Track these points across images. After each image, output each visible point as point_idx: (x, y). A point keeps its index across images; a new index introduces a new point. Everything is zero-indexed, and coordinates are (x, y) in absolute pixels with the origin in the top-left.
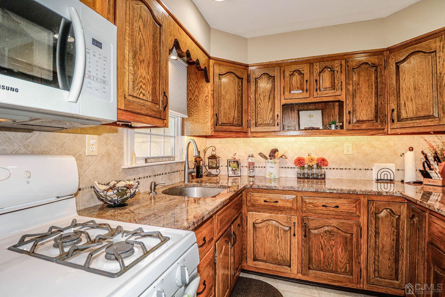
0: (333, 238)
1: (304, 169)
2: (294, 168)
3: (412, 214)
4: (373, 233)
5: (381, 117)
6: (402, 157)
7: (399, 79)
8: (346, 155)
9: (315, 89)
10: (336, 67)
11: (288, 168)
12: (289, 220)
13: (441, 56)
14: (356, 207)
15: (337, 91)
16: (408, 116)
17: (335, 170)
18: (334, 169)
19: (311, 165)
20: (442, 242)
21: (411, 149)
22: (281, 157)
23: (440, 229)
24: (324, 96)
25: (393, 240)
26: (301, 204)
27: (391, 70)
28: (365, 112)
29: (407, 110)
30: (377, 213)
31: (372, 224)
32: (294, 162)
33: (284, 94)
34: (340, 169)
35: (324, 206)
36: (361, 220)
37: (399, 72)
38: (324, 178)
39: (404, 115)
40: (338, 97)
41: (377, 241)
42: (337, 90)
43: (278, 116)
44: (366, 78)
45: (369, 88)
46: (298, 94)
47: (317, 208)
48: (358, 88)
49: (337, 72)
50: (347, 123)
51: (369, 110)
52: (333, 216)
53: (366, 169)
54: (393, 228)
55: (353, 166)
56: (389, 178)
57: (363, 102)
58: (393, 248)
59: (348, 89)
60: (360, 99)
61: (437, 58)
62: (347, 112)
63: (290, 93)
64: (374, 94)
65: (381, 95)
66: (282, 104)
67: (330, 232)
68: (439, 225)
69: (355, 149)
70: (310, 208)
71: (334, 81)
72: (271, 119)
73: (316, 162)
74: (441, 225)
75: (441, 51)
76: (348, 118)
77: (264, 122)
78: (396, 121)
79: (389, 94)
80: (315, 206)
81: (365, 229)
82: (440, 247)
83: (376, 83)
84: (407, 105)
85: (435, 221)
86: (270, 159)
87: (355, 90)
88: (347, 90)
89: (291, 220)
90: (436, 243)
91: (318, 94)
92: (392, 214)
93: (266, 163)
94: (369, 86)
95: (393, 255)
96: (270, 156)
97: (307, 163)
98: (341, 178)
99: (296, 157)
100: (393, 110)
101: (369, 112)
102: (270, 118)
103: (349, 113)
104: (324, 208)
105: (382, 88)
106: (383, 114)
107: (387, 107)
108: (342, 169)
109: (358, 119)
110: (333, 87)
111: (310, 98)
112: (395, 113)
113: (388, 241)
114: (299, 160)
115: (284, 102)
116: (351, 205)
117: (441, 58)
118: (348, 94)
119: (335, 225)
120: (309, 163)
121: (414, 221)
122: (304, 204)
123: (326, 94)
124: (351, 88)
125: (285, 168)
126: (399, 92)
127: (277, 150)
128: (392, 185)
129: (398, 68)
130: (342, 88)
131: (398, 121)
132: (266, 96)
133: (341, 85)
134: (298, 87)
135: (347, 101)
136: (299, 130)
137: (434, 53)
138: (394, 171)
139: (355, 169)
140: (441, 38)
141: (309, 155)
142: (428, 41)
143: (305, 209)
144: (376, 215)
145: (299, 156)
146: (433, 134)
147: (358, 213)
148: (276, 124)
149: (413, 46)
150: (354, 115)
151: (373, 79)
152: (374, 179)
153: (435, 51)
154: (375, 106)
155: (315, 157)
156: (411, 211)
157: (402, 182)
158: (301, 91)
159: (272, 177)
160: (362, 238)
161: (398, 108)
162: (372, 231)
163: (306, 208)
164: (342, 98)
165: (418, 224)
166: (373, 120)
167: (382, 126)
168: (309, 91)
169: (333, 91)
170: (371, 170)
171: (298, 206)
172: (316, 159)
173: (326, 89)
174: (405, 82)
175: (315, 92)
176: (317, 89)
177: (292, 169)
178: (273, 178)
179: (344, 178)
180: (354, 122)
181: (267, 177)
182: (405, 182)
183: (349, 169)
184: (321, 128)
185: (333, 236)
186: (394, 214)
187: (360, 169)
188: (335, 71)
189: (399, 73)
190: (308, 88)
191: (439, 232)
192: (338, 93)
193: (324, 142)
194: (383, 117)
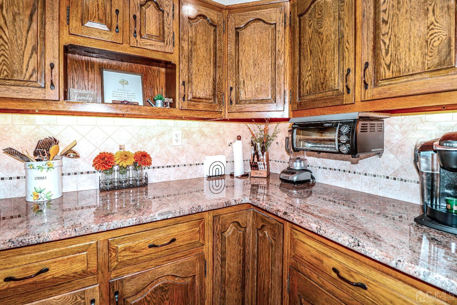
0: (167, 296)
1: (113, 174)
2: (94, 172)
3: (261, 224)
4: (219, 262)
5: (219, 96)
6: (230, 147)
7: (238, 50)
8: (174, 147)
9: (133, 32)
10: (167, 6)
11: (82, 173)
12: (79, 299)
13: (280, 31)
14: (199, 232)
15: (167, 46)
16: (247, 98)
17: (161, 169)
18: (158, 167)
19: (125, 165)
20: (315, 270)
21: (239, 138)
22: (66, 154)
23: (314, 253)
24: (145, 47)
25: (240, 262)
26: (107, 257)
27: (230, 36)
28: (202, 85)
29: (246, 91)
30: (223, 232)
31: (218, 249)
32: (92, 163)
33: (68, 24)
34: (167, 167)
35: (150, 247)
36: (205, 250)
37: (238, 40)
38: (146, 185)
39: (242, 97)
40: (168, 55)
41: (223, 271)
42: (167, 44)
43: (52, 66)
44: (204, 37)
45: (207, 53)
46: (100, 31)
47: (139, 254)
48: (194, 49)
49: (168, 14)
50: (181, 99)
51: (207, 84)
52: (167, 258)
53: (197, 164)
54: (240, 246)
55: (183, 162)
56: (220, 174)
57: (200, 71)
58: (240, 273)
59: (183, 47)
60: (197, 66)
61: (277, 33)
62: (181, 83)
63: (83, 25)
64: (212, 63)
65: (219, 67)
66: (63, 43)
67: (162, 288)
68: (311, 247)
69: (185, 137)
70: (125, 259)
71: (163, 29)
72: (34, 70)
73: (133, 160)
74: (314, 246)
75: (281, 25)
76: (182, 91)
77: (15, 75)
78: (234, 102)
79: (227, 68)
80: (135, 252)
81: (209, 260)
82: (309, 274)
83: (215, 48)
84: (246, 84)
85: (302, 240)
86: (37, 160)
87: (191, 51)
88: (181, 48)
89: (84, 299)
90: (303, 267)
91: (137, 41)
92: (239, 227)
93: (26, 169)
94: (207, 50)
95: (240, 281)
96: (36, 154)
97: (117, 163)
98: (168, 180)
99: (97, 153)
100: (231, 89)
101: (207, 87)
102: (30, 69)
103: (184, 83)
104: (153, 250)
105: (220, 57)
106: (221, 92)
107: (224, 84)
108: (170, 167)
109: (194, 94)
110: (161, 37)
111: (124, 45)
112: (233, 92)
113: (234, 266)
114: (103, 159)
115: (67, 40)
116: (193, 231)
117: (280, 33)
118: (182, 55)
119: (169, 273)
120: (122, 162)
121: (265, 234)
122: (114, 254)
123: (151, 45)
124: (185, 45)
125: (75, 174)
126: (238, 67)
127: (55, 140)
128: (223, 180)
129: (237, 34)
130: (174, 42)
131: (237, 103)
132: (19, 14)
133: (173, 37)
134: (101, 17)
135: (181, 65)
136: (103, 102)
137: (274, 25)
138: (225, 164)
139: (185, 165)
140: (281, 9)
141: (121, 149)
142: (269, 9)
143: (116, 263)
144: (222, 235)
145: (102, 151)
146: (254, 122)
147: (201, 241)
148: (48, 84)
149: (254, 11)
150: (190, 89)
151: (212, 41)
152: (205, 176)
153: (275, 24)
154: (213, 80)
155: (132, 150)
156: (259, 220)
157: (232, 175)
158: (107, 29)
159: (43, 198)
160: (207, 274)
161: (237, 87)
162: (218, 260)
163: (117, 261)
164: (174, 59)
165: (271, 238)
166: (211, 99)
167: (220, 108)
168: (121, 32)
169: (162, 44)
170: (202, 164)
171: (100, 261)
172: (133, 155)
173: (150, 37)
174: (244, 55)
175: (132, 37)
176: (135, 32)
177: (90, 175)
178: (46, 199)
179: (172, 179)
180: (189, 99)
181: (31, 199)
182: (235, 176)
183: (178, 166)
184: (141, 103)
185: (167, 293)
186: (241, 226)
187: (191, 165)
188: (165, 12)
189: (239, 42)
190: (120, 26)
191: (312, 256)
192: (169, 49)
193: (146, 127)
194: (221, 96)
